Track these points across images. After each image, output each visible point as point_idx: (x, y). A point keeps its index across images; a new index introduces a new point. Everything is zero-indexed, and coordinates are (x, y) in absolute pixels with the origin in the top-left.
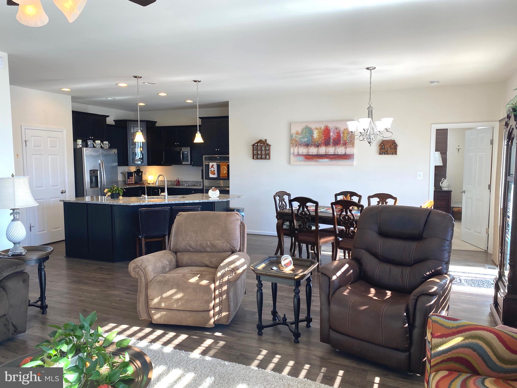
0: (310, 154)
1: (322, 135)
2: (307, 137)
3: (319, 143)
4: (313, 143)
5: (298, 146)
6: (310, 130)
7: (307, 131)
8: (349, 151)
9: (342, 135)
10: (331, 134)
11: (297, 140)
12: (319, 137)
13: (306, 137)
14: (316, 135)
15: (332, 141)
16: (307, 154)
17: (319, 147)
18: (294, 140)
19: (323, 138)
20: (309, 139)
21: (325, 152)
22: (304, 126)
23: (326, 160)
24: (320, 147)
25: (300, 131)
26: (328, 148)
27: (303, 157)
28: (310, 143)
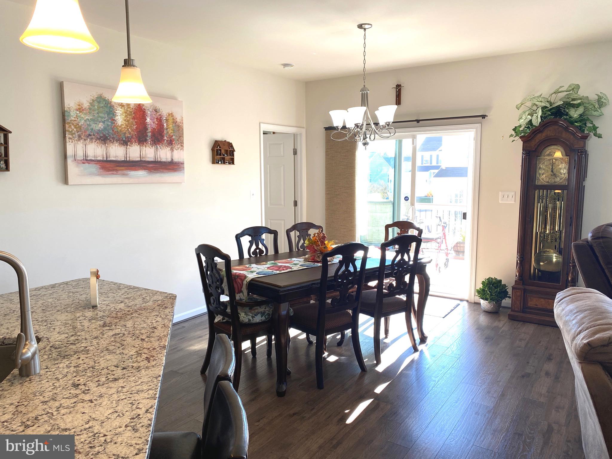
0: (110, 159)
1: (131, 120)
2: (103, 120)
3: (128, 136)
4: (115, 136)
5: (85, 140)
6: (109, 106)
7: (102, 107)
8: (178, 156)
9: (165, 125)
10: (148, 120)
11: (80, 124)
12: (127, 123)
13: (100, 119)
14: (120, 119)
15: (149, 134)
16: (105, 159)
17: (127, 145)
18: (73, 124)
19: (135, 127)
20: (107, 125)
21: (138, 155)
22: (94, 94)
23: (141, 173)
24: (130, 146)
25: (86, 105)
26: (144, 147)
27: (98, 166)
28: (109, 135)
